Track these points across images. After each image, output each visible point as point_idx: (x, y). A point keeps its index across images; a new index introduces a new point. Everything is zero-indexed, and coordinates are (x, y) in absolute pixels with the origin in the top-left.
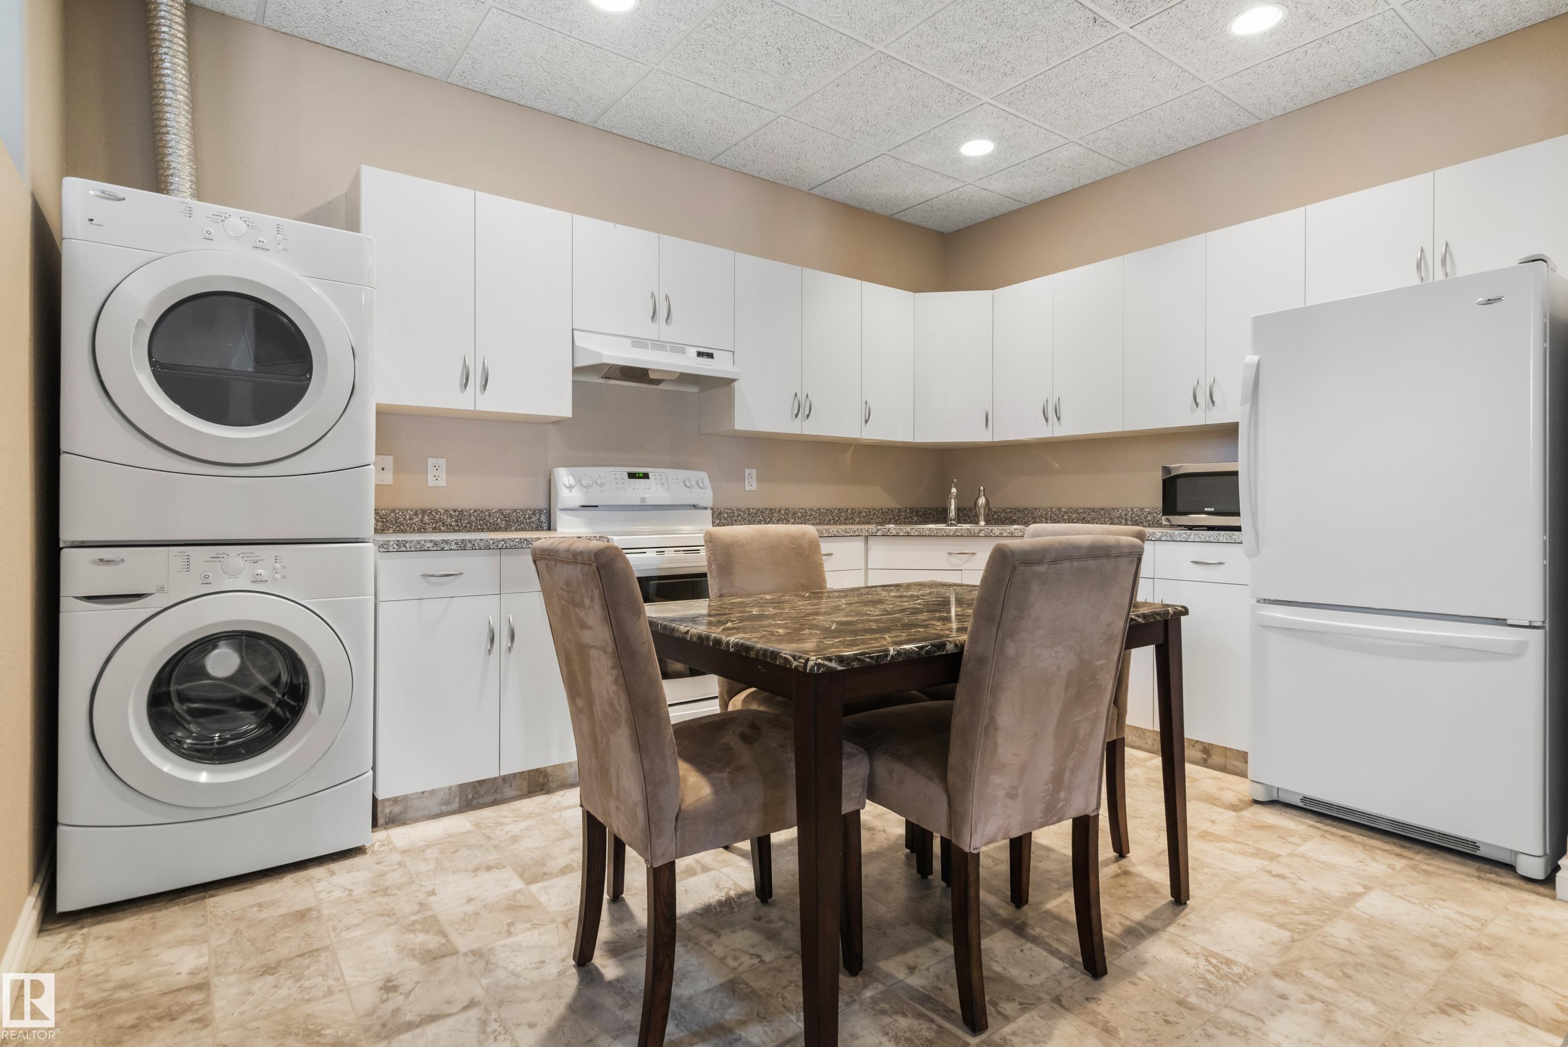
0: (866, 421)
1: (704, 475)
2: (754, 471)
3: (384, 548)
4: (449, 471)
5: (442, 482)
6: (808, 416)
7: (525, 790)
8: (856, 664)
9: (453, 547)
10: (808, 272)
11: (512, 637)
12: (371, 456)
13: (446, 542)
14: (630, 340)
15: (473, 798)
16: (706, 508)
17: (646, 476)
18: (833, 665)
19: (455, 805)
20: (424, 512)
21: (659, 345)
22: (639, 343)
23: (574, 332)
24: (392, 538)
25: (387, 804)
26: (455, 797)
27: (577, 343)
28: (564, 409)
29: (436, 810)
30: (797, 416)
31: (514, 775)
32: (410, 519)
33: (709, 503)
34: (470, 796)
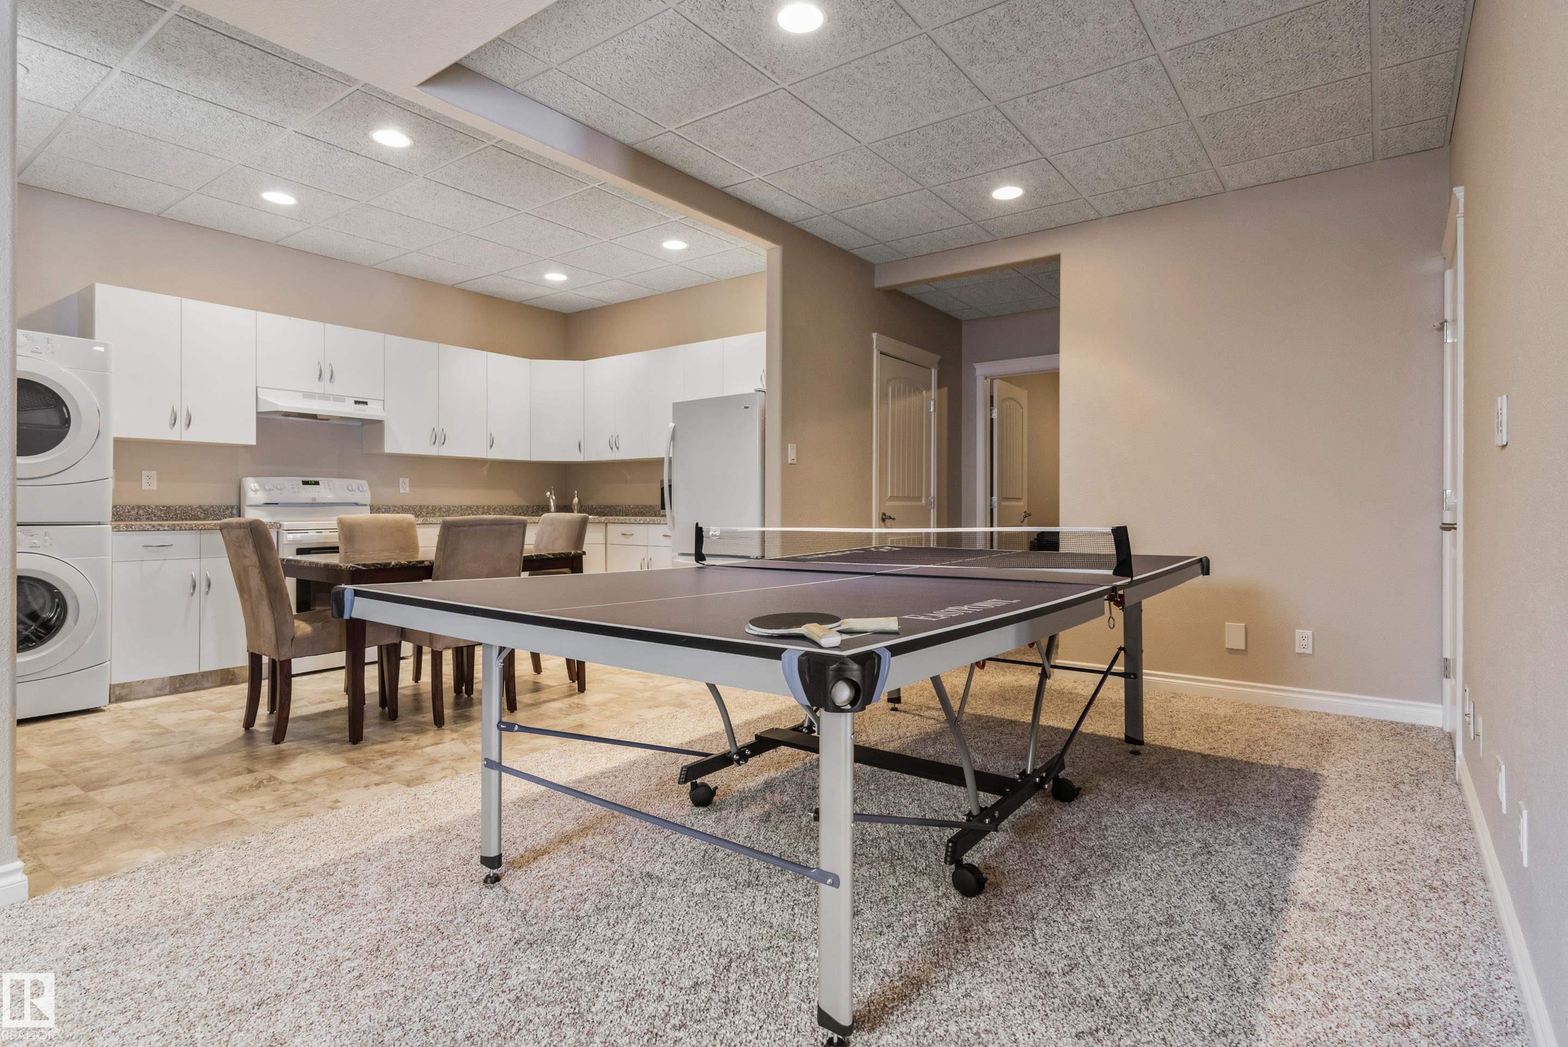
0: (491, 447)
1: (364, 483)
2: (407, 480)
3: (116, 529)
4: (159, 479)
5: (154, 487)
6: (443, 443)
7: (219, 683)
8: (372, 568)
9: (166, 528)
10: (444, 347)
11: (209, 586)
12: (110, 472)
13: (161, 525)
14: (301, 394)
15: (180, 687)
16: (365, 505)
17: (317, 483)
18: (360, 567)
19: (167, 690)
20: (139, 507)
21: (325, 397)
22: (308, 395)
23: (258, 389)
24: (122, 524)
25: (117, 688)
26: (166, 686)
27: (260, 396)
28: (251, 440)
29: (151, 694)
30: (434, 443)
31: (210, 673)
32: (128, 512)
33: (368, 501)
34: (178, 686)
